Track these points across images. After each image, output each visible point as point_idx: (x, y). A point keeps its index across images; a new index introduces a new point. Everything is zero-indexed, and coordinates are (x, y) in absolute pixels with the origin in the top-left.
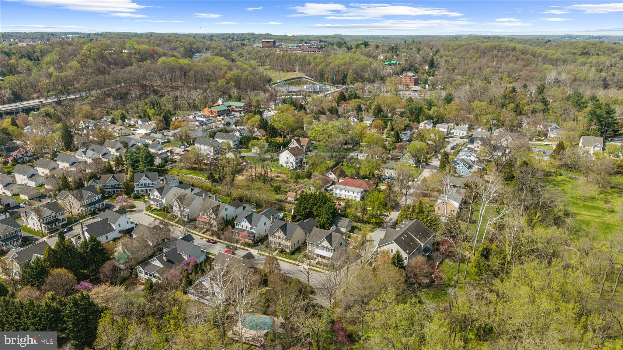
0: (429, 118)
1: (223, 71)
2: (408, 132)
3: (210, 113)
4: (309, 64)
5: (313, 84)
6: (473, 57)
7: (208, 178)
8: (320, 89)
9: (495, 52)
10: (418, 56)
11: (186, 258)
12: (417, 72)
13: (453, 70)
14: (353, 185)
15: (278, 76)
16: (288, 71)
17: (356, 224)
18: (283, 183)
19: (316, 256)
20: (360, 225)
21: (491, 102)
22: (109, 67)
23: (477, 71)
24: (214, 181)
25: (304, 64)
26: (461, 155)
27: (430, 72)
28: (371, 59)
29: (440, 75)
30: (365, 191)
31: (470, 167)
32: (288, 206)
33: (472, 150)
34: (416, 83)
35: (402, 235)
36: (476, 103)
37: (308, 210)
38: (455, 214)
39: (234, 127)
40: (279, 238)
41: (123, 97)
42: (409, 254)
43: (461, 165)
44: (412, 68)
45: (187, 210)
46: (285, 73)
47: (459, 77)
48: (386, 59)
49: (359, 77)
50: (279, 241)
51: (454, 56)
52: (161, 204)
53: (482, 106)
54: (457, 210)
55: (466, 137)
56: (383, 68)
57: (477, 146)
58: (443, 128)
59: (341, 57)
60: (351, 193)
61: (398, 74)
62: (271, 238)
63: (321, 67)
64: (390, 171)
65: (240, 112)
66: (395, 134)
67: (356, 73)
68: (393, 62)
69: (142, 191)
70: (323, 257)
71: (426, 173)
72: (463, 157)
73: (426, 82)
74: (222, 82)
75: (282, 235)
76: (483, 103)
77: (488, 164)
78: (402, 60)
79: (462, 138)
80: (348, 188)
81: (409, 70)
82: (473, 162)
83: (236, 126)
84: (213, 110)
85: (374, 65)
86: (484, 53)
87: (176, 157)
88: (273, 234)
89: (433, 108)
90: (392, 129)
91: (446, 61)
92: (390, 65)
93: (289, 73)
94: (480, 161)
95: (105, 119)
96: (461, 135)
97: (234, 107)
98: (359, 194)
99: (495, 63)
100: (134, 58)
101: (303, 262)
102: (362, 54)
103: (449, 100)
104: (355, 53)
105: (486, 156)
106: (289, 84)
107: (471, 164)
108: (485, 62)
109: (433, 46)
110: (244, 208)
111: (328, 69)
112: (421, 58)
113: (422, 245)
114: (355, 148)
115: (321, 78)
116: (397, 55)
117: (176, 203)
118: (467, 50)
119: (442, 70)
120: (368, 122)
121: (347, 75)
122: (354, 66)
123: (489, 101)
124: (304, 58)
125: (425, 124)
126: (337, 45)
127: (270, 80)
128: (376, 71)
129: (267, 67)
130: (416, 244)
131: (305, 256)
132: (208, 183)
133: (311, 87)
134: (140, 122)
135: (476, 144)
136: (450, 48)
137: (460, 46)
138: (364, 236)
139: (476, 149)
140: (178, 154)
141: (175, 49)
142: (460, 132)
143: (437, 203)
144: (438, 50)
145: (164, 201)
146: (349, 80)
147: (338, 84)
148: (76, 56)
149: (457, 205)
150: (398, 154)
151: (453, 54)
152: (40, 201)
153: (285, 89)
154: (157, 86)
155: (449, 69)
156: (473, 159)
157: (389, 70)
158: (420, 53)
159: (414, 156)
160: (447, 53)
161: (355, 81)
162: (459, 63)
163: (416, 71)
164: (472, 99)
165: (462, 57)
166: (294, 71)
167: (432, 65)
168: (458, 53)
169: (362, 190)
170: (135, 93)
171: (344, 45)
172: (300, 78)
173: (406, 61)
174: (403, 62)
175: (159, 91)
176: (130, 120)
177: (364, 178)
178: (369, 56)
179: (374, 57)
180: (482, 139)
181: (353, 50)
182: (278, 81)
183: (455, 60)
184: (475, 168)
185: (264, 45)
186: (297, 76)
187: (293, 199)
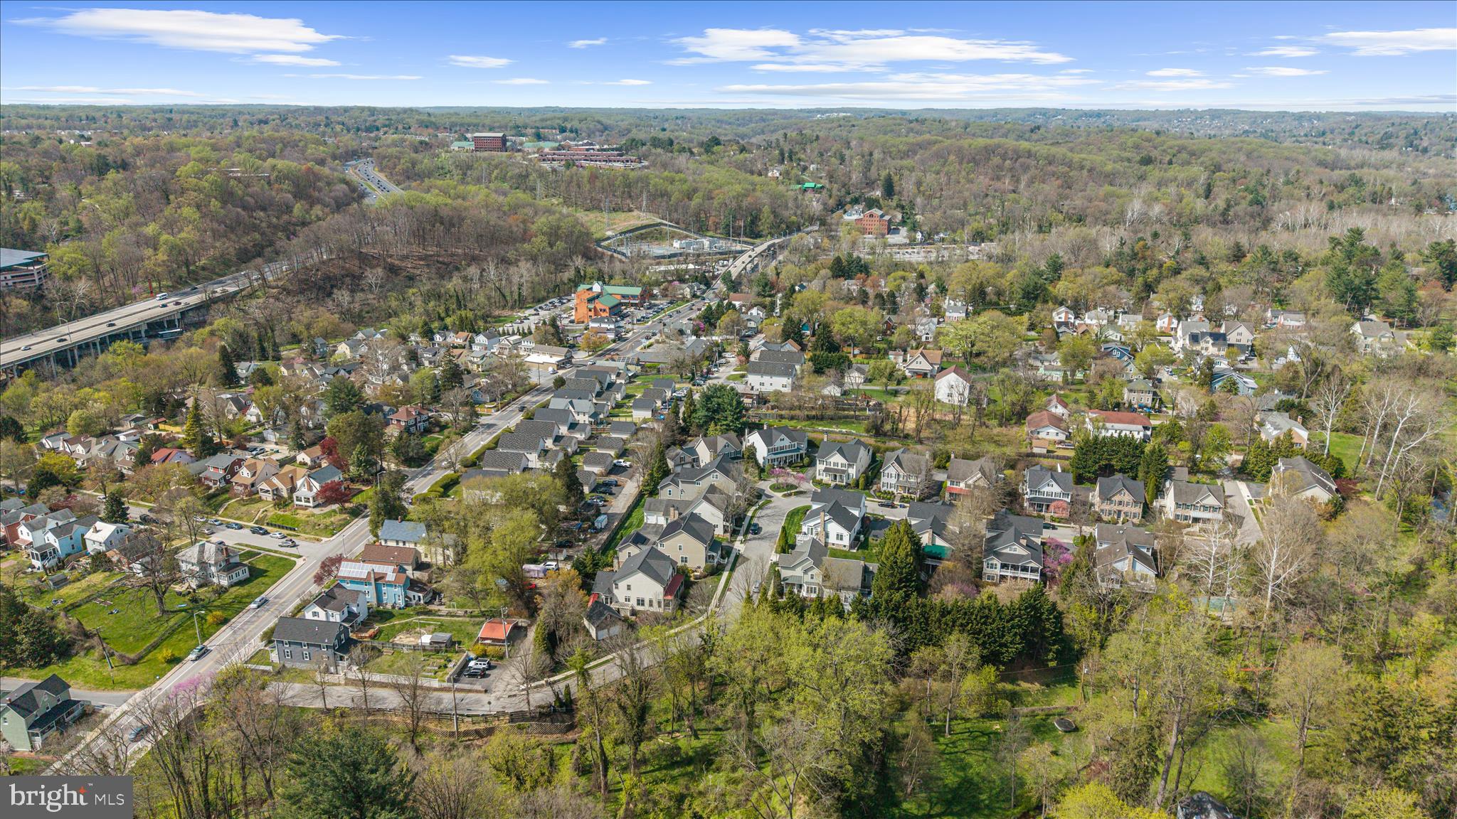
1: (518, 217)
3: (592, 314)
5: (688, 236)
8: (711, 247)
30: (1146, 428)
45: (915, 481)
46: (606, 216)
48: (788, 177)
52: (849, 476)
54: (1306, 442)
60: (1126, 434)
62: (1102, 506)
63: (698, 200)
68: (807, 185)
69: (777, 460)
70: (1206, 521)
73: (915, 227)
75: (1127, 498)
80: (1117, 426)
88: (1109, 499)
92: (806, 191)
93: (622, 215)
97: (618, 297)
98: (1141, 433)
99: (1007, 183)
102: (736, 168)
111: (716, 204)
113: (1334, 488)
117: (890, 470)
121: (757, 217)
122: (764, 197)
127: (587, 231)
131: (1171, 524)
132: (869, 439)
133: (691, 243)
134: (481, 339)
140: (744, 395)
145: (852, 471)
146: (764, 227)
147: (741, 235)
149: (1305, 435)
161: (775, 230)
166: (629, 210)
167: (889, 189)
169: (1141, 427)
171: (675, 147)
172: (656, 225)
176: (445, 336)
178: (749, 172)
179: (760, 174)
182: (610, 233)
185: (480, 144)
186: (646, 222)
187: (1044, 451)
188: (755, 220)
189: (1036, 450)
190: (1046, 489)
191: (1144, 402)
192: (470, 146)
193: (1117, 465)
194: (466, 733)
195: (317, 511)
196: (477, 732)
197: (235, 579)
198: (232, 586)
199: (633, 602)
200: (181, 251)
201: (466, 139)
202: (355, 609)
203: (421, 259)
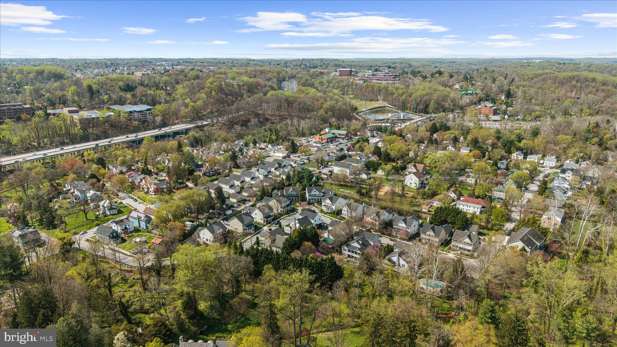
0: (519, 149)
1: (321, 102)
2: (505, 162)
3: (320, 140)
4: (392, 94)
5: (396, 112)
6: (551, 87)
7: (357, 193)
8: (404, 117)
9: (574, 82)
10: (493, 85)
11: (372, 243)
12: (495, 103)
13: (530, 100)
14: (473, 203)
15: (363, 106)
16: (371, 100)
17: (481, 230)
18: (413, 199)
19: (458, 249)
20: (485, 231)
21: (575, 135)
22: (227, 98)
23: (556, 101)
24: (362, 194)
25: (387, 94)
26: (556, 183)
27: (508, 103)
28: (448, 89)
29: (517, 105)
30: (483, 207)
31: (565, 193)
32: (424, 215)
33: (565, 179)
34: (495, 113)
35: (524, 236)
36: (560, 137)
37: (443, 218)
38: (558, 227)
39: (347, 152)
40: (429, 235)
41: (245, 123)
42: (531, 249)
43: (558, 190)
44: (488, 98)
45: (354, 215)
46: (368, 103)
47: (537, 108)
48: (462, 88)
49: (441, 108)
50: (429, 238)
51: (531, 87)
52: (332, 209)
53: (567, 139)
54: (560, 224)
55: (556, 167)
56: (461, 98)
57: (569, 176)
58: (533, 158)
59: (421, 87)
60: (472, 208)
61: (475, 104)
62: (422, 236)
63: (404, 97)
64: (498, 193)
65: (343, 139)
66: (493, 163)
67: (438, 103)
68: (469, 92)
69: (312, 199)
70: (465, 250)
71: (528, 196)
72: (558, 184)
73: (505, 113)
74: (322, 112)
75: (432, 233)
76: (568, 137)
77: (579, 191)
78: (477, 89)
79: (551, 168)
80: (469, 204)
81: (487, 100)
82: (567, 189)
83: (348, 151)
84: (323, 138)
85: (452, 95)
86: (562, 84)
87: (323, 176)
88: (425, 233)
89: (524, 141)
90: (490, 159)
91: (524, 92)
92: (467, 94)
93: (373, 102)
94: (572, 188)
95: (237, 142)
96: (551, 165)
97: (337, 135)
98: (479, 209)
99: (573, 94)
100: (243, 89)
101: (449, 252)
102: (439, 84)
103: (536, 133)
104: (430, 82)
105: (576, 184)
106: (374, 112)
107: (566, 190)
108: (563, 92)
109: (507, 75)
110: (393, 215)
111: (411, 99)
112: (496, 87)
113: (538, 244)
114: (462, 173)
115: (403, 107)
116: (473, 85)
117: (345, 208)
118: (544, 80)
119: (519, 100)
120: (465, 151)
121: (428, 105)
122: (435, 96)
123: (573, 134)
124: (386, 88)
125: (517, 154)
126: (411, 74)
127: (356, 109)
128: (455, 100)
129: (351, 96)
130: (535, 244)
131: (450, 248)
132: (357, 197)
133: (395, 115)
134: (270, 146)
135: (567, 174)
136: (526, 77)
137: (536, 76)
138: (490, 239)
139: (567, 178)
140: (325, 174)
141: (269, 80)
142: (550, 162)
143: (542, 219)
144: (513, 79)
145: (334, 207)
146: (431, 109)
147: (420, 112)
148: (203, 88)
149: (559, 220)
150: (502, 180)
151: (530, 84)
152: (244, 203)
153: (372, 117)
154: (267, 115)
155: (526, 99)
156: (566, 186)
157: (466, 100)
158: (496, 82)
159: (516, 182)
160: (524, 83)
161: (436, 111)
162: (537, 93)
163: (494, 101)
164: (557, 131)
165: (539, 88)
166: (378, 100)
167: (509, 95)
168: (535, 83)
169: (480, 206)
170: (254, 121)
171: (419, 74)
172: (385, 107)
173: (482, 91)
174: (479, 91)
175: (270, 119)
176: (260, 144)
177: (478, 197)
178: (445, 86)
179: (450, 87)
180: (572, 170)
181: (428, 79)
182: (364, 110)
183: (532, 91)
184: (570, 193)
185: (342, 74)
186: (381, 105)
187: (427, 211)
188: (427, 106)
189: (423, 210)
190: (400, 225)
191: (501, 197)
192: (338, 74)
193: (449, 220)
194: (125, 270)
195: (154, 196)
196: (128, 270)
197: (112, 213)
198: (110, 215)
199: (205, 240)
200: (195, 109)
201: (336, 71)
202: (127, 227)
203: (278, 116)
